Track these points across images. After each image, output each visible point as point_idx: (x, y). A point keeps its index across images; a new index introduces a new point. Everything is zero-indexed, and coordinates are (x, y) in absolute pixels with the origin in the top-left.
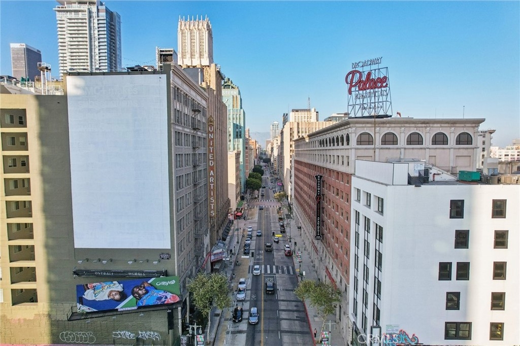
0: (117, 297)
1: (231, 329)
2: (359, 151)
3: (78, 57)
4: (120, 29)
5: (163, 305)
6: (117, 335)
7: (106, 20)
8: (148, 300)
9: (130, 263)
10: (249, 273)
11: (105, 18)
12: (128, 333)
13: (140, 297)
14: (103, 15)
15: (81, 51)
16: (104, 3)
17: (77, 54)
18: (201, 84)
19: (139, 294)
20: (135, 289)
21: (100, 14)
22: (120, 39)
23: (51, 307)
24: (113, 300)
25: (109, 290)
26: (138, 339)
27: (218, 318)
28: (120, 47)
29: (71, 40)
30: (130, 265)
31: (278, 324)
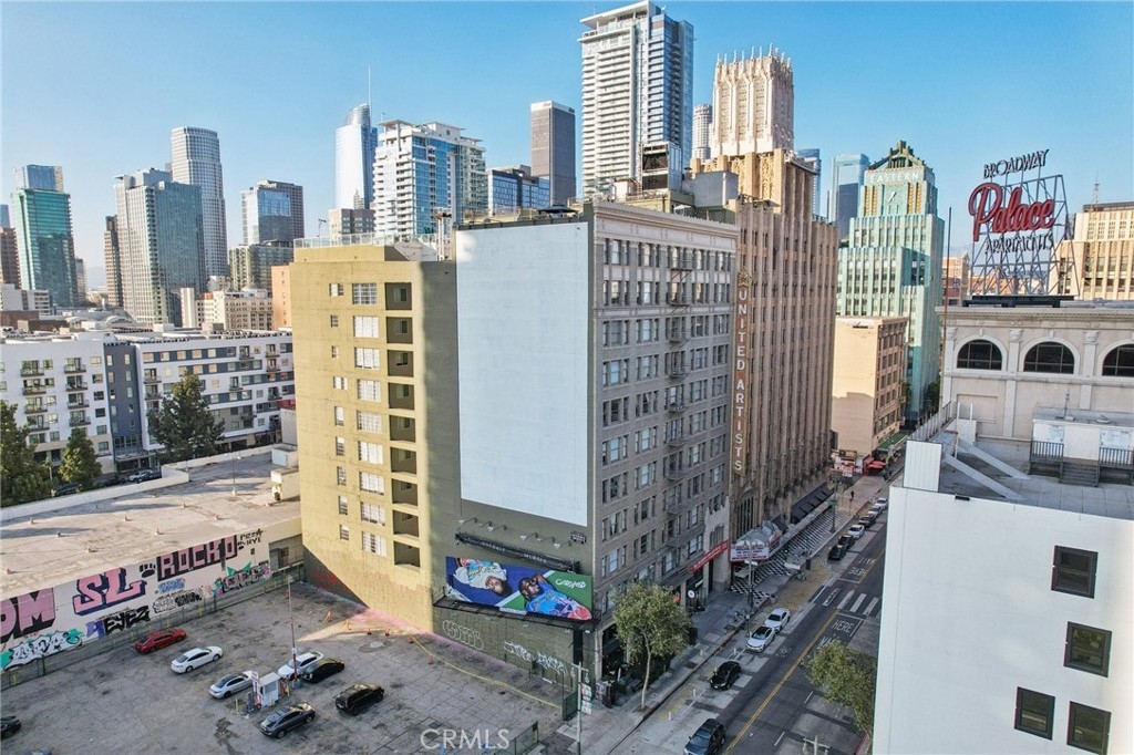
0: (498, 588)
1: (698, 698)
2: (963, 383)
3: (612, 124)
4: (691, 54)
5: (564, 619)
6: (510, 648)
7: (664, 41)
8: (544, 604)
9: (523, 537)
10: (810, 601)
11: (663, 38)
12: (523, 651)
13: (530, 597)
14: (659, 32)
15: (619, 109)
16: (663, 9)
17: (611, 118)
18: (727, 203)
19: (529, 592)
20: (524, 582)
21: (654, 31)
22: (691, 75)
23: (433, 580)
24: (492, 591)
25: (488, 574)
26: (535, 665)
27: (689, 671)
28: (691, 91)
29: (603, 91)
30: (521, 540)
31: (795, 718)
